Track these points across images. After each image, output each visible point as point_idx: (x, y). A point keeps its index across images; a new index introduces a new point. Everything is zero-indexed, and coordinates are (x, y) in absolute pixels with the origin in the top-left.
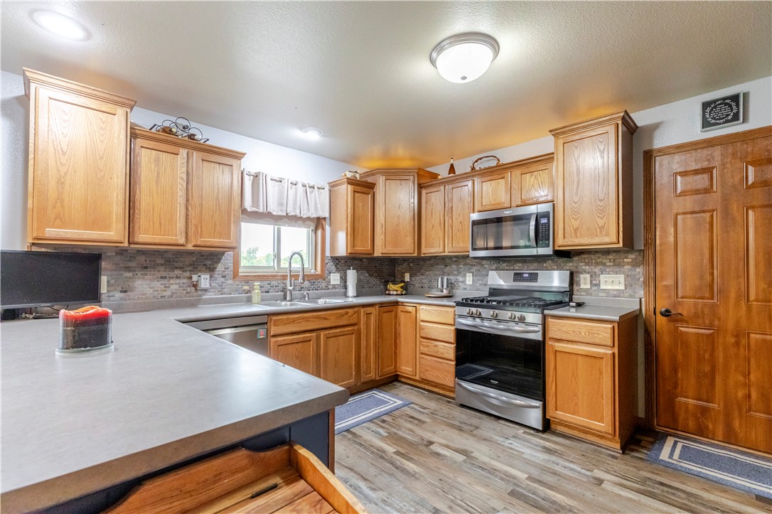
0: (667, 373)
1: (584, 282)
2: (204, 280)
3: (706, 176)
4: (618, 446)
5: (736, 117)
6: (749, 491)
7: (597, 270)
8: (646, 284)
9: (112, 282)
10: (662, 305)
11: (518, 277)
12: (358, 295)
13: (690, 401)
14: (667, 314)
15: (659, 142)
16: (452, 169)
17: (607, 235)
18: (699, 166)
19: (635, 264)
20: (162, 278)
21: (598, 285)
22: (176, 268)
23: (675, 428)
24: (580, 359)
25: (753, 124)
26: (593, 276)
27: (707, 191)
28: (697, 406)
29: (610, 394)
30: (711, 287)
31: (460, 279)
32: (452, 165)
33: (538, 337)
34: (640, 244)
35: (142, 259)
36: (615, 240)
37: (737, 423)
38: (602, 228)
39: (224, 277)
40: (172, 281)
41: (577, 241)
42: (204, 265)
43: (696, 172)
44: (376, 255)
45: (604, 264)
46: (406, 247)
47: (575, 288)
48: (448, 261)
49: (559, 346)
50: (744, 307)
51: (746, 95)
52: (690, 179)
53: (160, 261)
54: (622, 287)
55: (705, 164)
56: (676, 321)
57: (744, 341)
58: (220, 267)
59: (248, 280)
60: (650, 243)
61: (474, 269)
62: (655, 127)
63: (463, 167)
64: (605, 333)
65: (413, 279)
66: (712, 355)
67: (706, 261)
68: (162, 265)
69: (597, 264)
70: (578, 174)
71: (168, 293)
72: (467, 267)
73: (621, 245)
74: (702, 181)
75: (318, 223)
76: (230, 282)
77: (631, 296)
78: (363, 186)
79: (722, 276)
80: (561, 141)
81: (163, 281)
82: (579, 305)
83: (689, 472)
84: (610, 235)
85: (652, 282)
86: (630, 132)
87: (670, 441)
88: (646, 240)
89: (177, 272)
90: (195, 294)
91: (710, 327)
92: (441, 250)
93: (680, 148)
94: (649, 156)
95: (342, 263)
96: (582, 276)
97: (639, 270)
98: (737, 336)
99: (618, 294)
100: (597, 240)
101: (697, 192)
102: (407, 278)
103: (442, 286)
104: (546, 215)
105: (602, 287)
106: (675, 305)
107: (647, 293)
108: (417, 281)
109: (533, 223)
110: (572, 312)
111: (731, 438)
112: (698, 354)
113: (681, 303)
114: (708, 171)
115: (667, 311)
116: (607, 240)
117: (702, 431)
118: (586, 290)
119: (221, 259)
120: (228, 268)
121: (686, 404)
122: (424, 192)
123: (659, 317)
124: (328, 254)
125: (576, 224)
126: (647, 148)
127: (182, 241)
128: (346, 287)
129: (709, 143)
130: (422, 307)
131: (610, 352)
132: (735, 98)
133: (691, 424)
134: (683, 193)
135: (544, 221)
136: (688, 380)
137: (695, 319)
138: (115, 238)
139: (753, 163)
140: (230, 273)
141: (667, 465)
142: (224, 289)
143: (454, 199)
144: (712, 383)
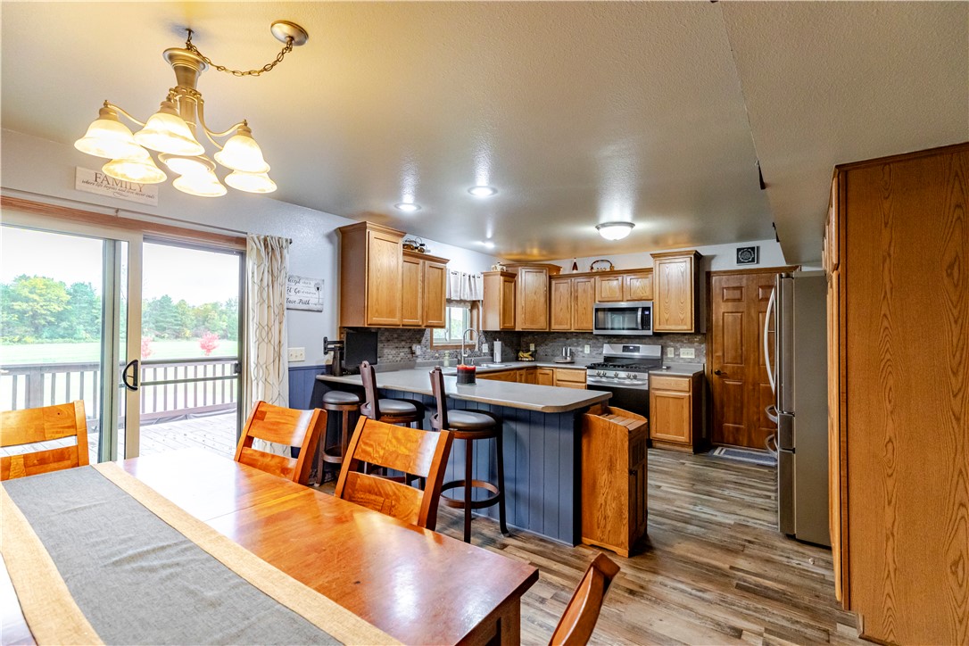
0: (718, 409)
1: (670, 353)
2: (417, 349)
3: (739, 292)
4: (692, 450)
5: (753, 261)
6: (754, 463)
7: (678, 345)
8: (707, 354)
10: (716, 368)
11: (626, 349)
12: (503, 361)
13: (731, 425)
14: (718, 373)
15: (715, 267)
16: (575, 267)
17: (685, 324)
18: (735, 285)
19: (701, 343)
20: (396, 348)
21: (679, 355)
23: (722, 441)
24: (671, 400)
25: (762, 265)
26: (676, 349)
27: (739, 300)
28: (734, 427)
29: (688, 419)
30: (742, 357)
31: (580, 349)
32: (575, 263)
33: (646, 388)
34: (704, 330)
36: (690, 328)
37: (753, 435)
38: (682, 320)
39: (426, 347)
40: (401, 350)
41: (668, 327)
42: (416, 339)
43: (734, 288)
44: (517, 330)
45: (682, 342)
46: (540, 325)
47: (664, 357)
48: (569, 335)
49: (658, 393)
50: (757, 368)
51: (758, 248)
52: (731, 292)
54: (693, 357)
55: (738, 285)
56: (723, 377)
57: (757, 388)
58: (424, 341)
59: (437, 348)
60: (709, 329)
61: (591, 342)
62: (712, 257)
63: (584, 267)
64: (685, 384)
65: (538, 348)
66: (742, 397)
67: (739, 342)
69: (678, 341)
70: (668, 285)
71: (398, 359)
72: (585, 341)
73: (693, 331)
74: (737, 294)
75: (474, 304)
76: (429, 350)
77: (698, 363)
78: (510, 277)
79: (747, 350)
80: (658, 262)
81: (397, 350)
82: (668, 368)
83: (728, 459)
84: (687, 325)
85: (710, 353)
86: (698, 258)
87: (719, 449)
88: (707, 328)
89: (403, 343)
90: (414, 359)
91: (740, 380)
92: (569, 327)
93: (725, 272)
94: (709, 275)
95: (490, 336)
96: (669, 349)
97: (703, 346)
98: (753, 385)
99: (691, 361)
100: (679, 327)
101: (734, 300)
102: (532, 347)
103: (566, 354)
104: (648, 309)
105: (682, 356)
106: (723, 368)
107: (708, 360)
108: (541, 350)
109: (640, 313)
110: (664, 372)
111: (750, 445)
112: (735, 396)
113: (726, 367)
114: (740, 288)
115: (719, 371)
116: (685, 327)
117: (736, 443)
118: (671, 359)
119: (424, 334)
120: (428, 340)
121: (729, 427)
122: (553, 282)
123: (714, 375)
124: (481, 329)
125: (667, 316)
126: (707, 270)
127: (420, 323)
128: (492, 355)
129: (741, 272)
130: (558, 370)
131: (688, 395)
132: (753, 249)
133: (731, 439)
134: (727, 300)
135: (647, 313)
136: (729, 413)
137: (733, 376)
139: (761, 287)
140: (428, 343)
141: (717, 458)
142: (426, 355)
143: (580, 290)
144: (742, 413)
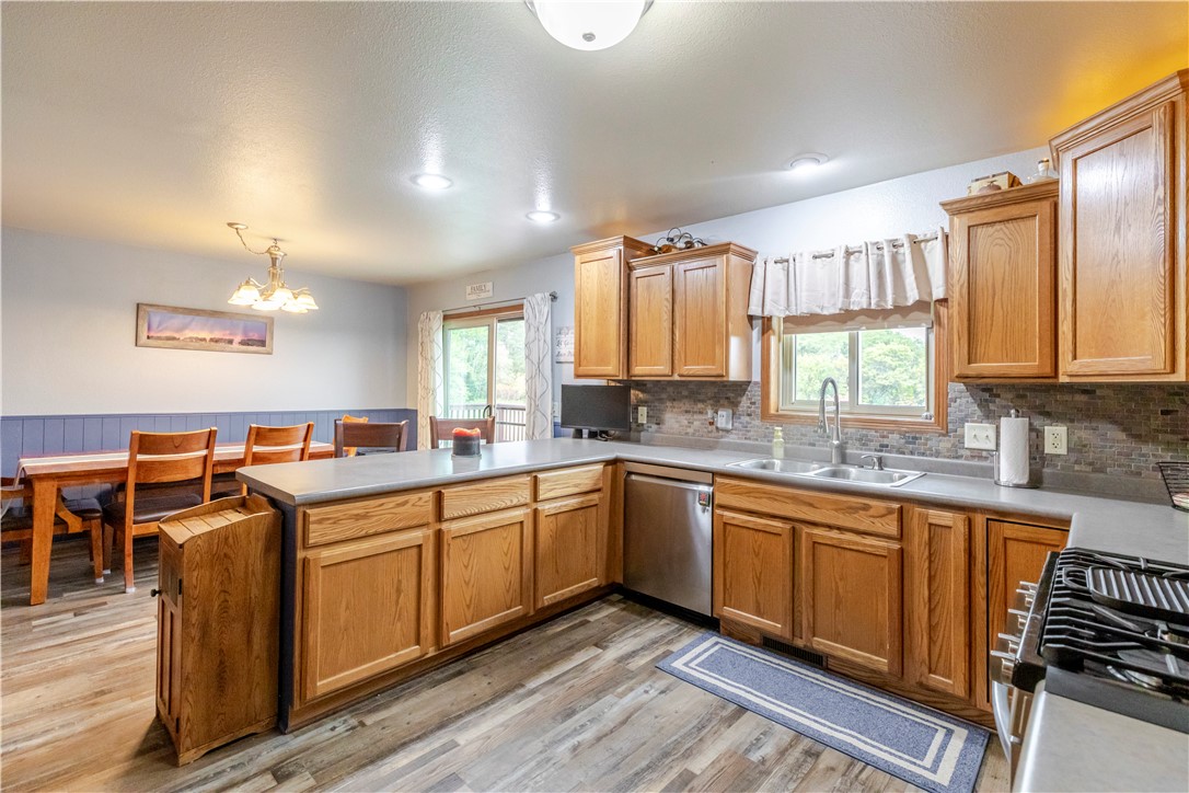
2: (723, 418)
9: (651, 413)
20: (687, 412)
22: (699, 401)
35: (670, 389)
39: (749, 415)
40: (695, 417)
42: (727, 398)
53: (685, 393)
58: (744, 402)
68: (686, 397)
71: (690, 430)
76: (757, 422)
81: (688, 416)
90: (716, 434)
95: (1004, 399)
119: (745, 390)
120: (754, 403)
127: (667, 371)
138: (612, 373)
140: (757, 410)
142: (749, 431)
